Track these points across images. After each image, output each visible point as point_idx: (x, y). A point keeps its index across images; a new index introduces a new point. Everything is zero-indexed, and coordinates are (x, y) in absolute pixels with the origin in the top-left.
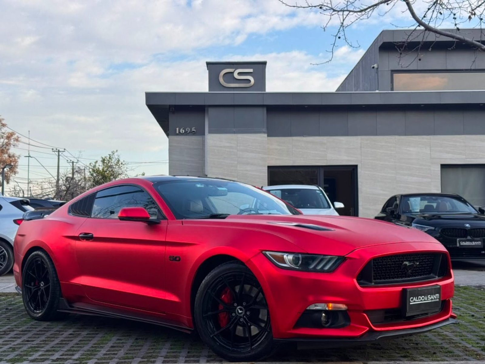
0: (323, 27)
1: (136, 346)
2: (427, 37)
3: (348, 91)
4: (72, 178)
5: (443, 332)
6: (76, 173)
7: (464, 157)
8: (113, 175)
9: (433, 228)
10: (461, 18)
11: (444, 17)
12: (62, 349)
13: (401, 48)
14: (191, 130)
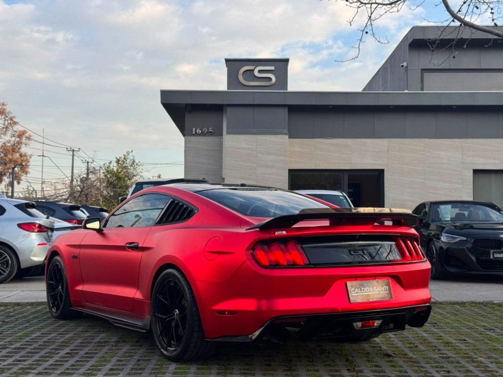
0: (349, 21)
1: (136, 369)
2: (462, 33)
3: (375, 91)
4: (87, 179)
5: (477, 358)
6: (90, 173)
7: (498, 162)
8: (128, 176)
9: (465, 239)
10: (499, 13)
11: (481, 12)
12: (55, 372)
13: (433, 45)
14: (208, 130)
